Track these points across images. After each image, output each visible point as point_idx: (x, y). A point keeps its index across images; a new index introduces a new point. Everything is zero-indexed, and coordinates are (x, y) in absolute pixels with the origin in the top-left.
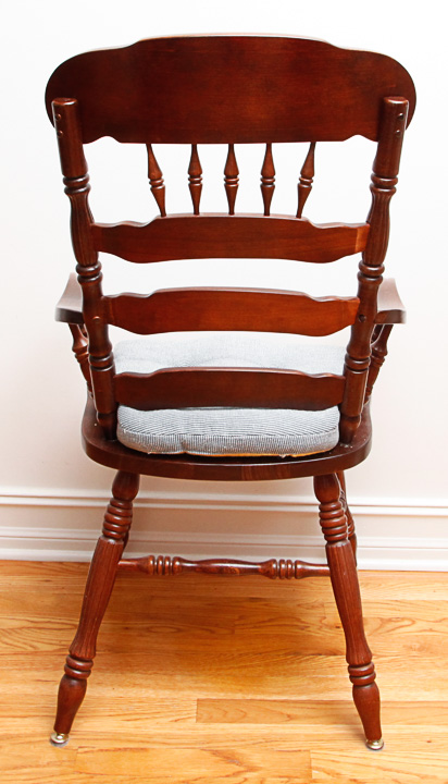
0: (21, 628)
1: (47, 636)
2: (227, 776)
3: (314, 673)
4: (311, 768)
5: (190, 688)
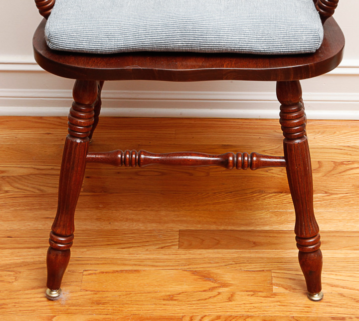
0: (28, 175)
2: (204, 291)
3: (275, 208)
4: (272, 284)
5: (173, 221)
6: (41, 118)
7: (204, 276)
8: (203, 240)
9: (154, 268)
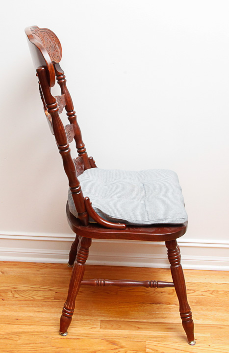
0: (27, 290)
1: (39, 293)
2: (112, 350)
3: (150, 311)
4: (146, 348)
5: (98, 316)
6: (35, 263)
7: (112, 343)
8: (112, 325)
9: (87, 338)
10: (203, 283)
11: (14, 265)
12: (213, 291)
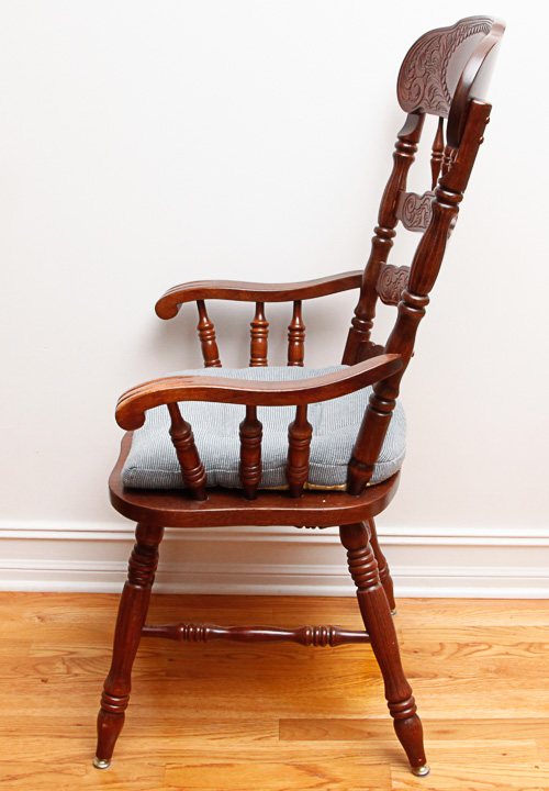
0: (101, 657)
2: (311, 787)
4: (391, 779)
5: (272, 710)
7: (310, 771)
8: (308, 731)
9: (249, 762)
10: (507, 628)
11: (67, 601)
12: (531, 645)
